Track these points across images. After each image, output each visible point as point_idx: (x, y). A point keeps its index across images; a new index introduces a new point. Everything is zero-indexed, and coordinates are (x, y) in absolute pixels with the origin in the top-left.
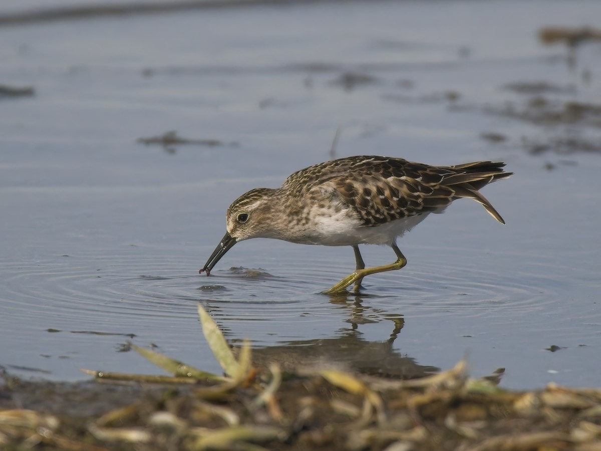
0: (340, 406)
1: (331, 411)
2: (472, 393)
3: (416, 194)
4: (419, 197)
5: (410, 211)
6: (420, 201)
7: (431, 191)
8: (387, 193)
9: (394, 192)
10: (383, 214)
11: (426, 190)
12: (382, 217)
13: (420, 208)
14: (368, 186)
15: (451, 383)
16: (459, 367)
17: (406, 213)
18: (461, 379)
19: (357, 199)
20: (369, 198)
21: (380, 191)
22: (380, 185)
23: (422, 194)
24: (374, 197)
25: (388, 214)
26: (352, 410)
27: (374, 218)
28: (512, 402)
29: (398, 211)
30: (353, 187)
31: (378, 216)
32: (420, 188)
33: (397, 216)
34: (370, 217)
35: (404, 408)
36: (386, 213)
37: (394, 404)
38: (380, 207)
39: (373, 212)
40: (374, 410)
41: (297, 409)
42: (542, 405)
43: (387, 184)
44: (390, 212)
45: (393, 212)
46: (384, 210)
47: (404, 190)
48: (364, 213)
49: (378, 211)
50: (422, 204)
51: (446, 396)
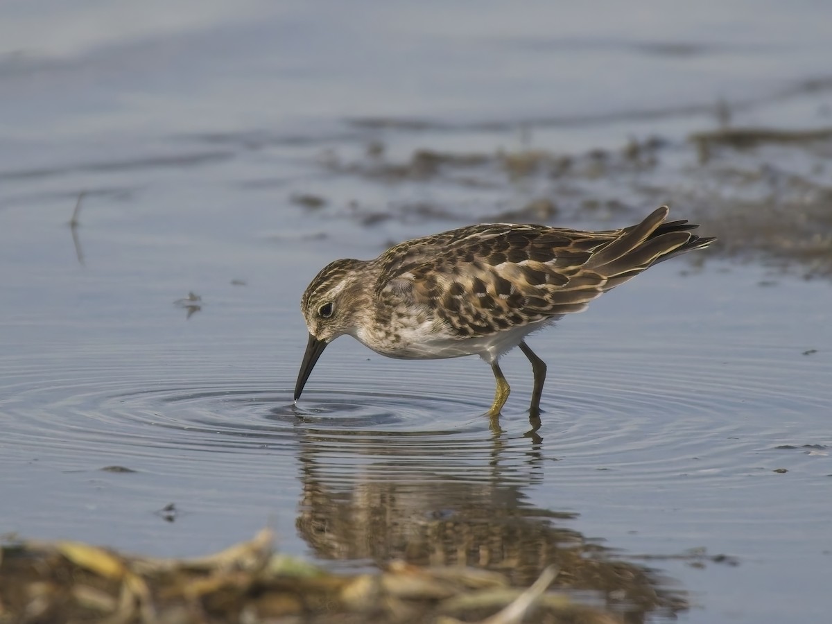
0: (87, 596)
1: (73, 603)
2: (282, 576)
3: (540, 286)
4: (545, 291)
5: (531, 313)
6: (547, 297)
7: (566, 280)
8: (490, 288)
9: (503, 286)
10: (486, 320)
11: (559, 279)
12: (484, 325)
13: (548, 308)
14: (459, 280)
15: (250, 562)
16: (262, 537)
17: (524, 317)
18: (264, 555)
19: (440, 300)
20: (459, 297)
21: (480, 286)
22: (482, 276)
23: (550, 287)
24: (469, 295)
25: (494, 319)
26: (103, 602)
27: (472, 326)
28: (338, 590)
29: (511, 314)
30: (436, 282)
31: (478, 323)
32: (547, 278)
33: (510, 322)
34: (467, 326)
35: (181, 600)
36: (490, 319)
37: (166, 593)
38: (480, 310)
39: (470, 318)
40: (138, 602)
41: (24, 600)
42: (382, 594)
43: (495, 274)
44: (496, 317)
45: (502, 317)
46: (486, 313)
47: (521, 281)
48: (455, 320)
49: (477, 317)
50: (551, 301)
51: (243, 581)
